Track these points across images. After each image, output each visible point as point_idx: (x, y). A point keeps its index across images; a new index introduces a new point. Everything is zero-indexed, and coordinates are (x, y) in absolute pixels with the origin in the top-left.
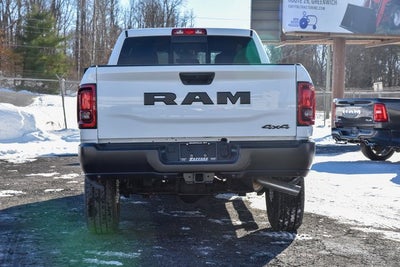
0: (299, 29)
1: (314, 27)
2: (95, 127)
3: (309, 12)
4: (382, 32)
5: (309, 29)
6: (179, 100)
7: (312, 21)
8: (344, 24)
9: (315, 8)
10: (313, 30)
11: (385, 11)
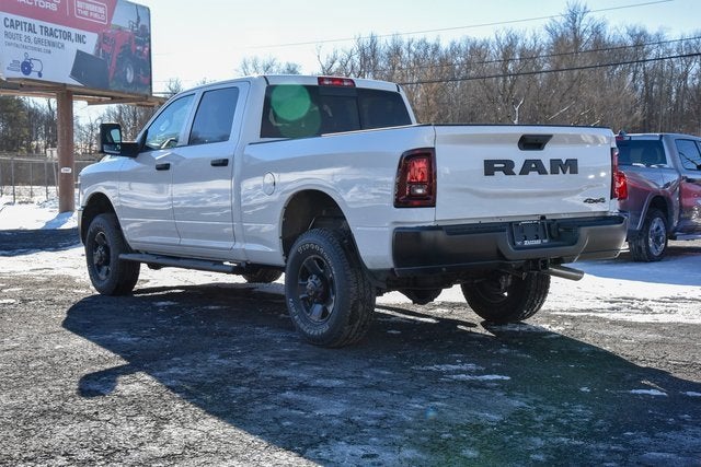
0: (21, 75)
1: (40, 75)
2: (433, 205)
3: (32, 54)
4: (116, 88)
5: (33, 75)
6: (517, 168)
7: (36, 67)
8: (74, 74)
9: (39, 50)
10: (38, 78)
11: (117, 64)
